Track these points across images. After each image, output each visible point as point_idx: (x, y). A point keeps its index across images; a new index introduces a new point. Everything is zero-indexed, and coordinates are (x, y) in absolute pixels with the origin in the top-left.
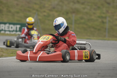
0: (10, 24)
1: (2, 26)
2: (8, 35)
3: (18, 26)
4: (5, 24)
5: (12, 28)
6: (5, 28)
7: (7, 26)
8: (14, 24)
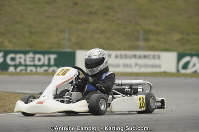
0: (35, 53)
1: (20, 58)
2: (31, 73)
3: (53, 57)
4: (25, 53)
5: (39, 60)
6: (25, 61)
7: (30, 58)
8: (44, 53)
